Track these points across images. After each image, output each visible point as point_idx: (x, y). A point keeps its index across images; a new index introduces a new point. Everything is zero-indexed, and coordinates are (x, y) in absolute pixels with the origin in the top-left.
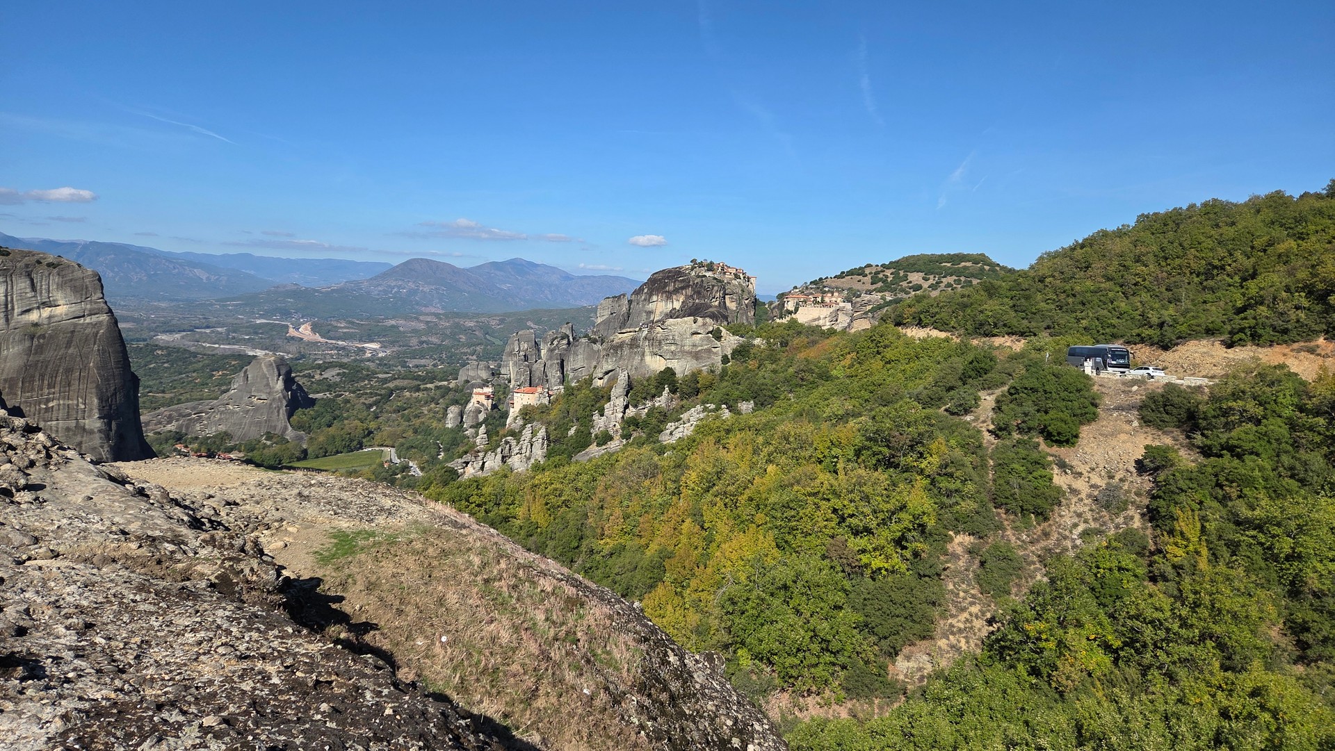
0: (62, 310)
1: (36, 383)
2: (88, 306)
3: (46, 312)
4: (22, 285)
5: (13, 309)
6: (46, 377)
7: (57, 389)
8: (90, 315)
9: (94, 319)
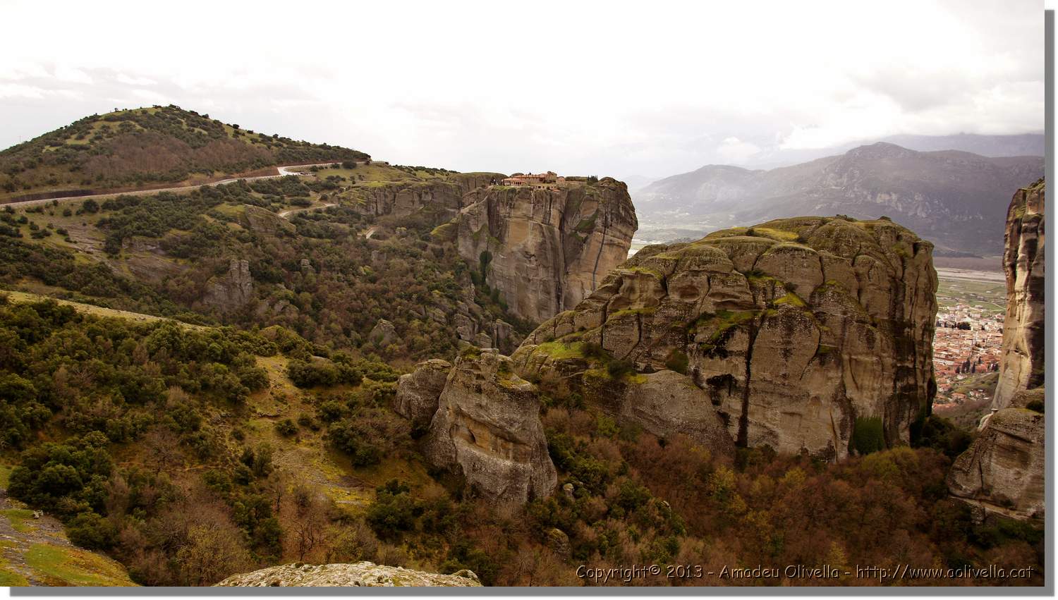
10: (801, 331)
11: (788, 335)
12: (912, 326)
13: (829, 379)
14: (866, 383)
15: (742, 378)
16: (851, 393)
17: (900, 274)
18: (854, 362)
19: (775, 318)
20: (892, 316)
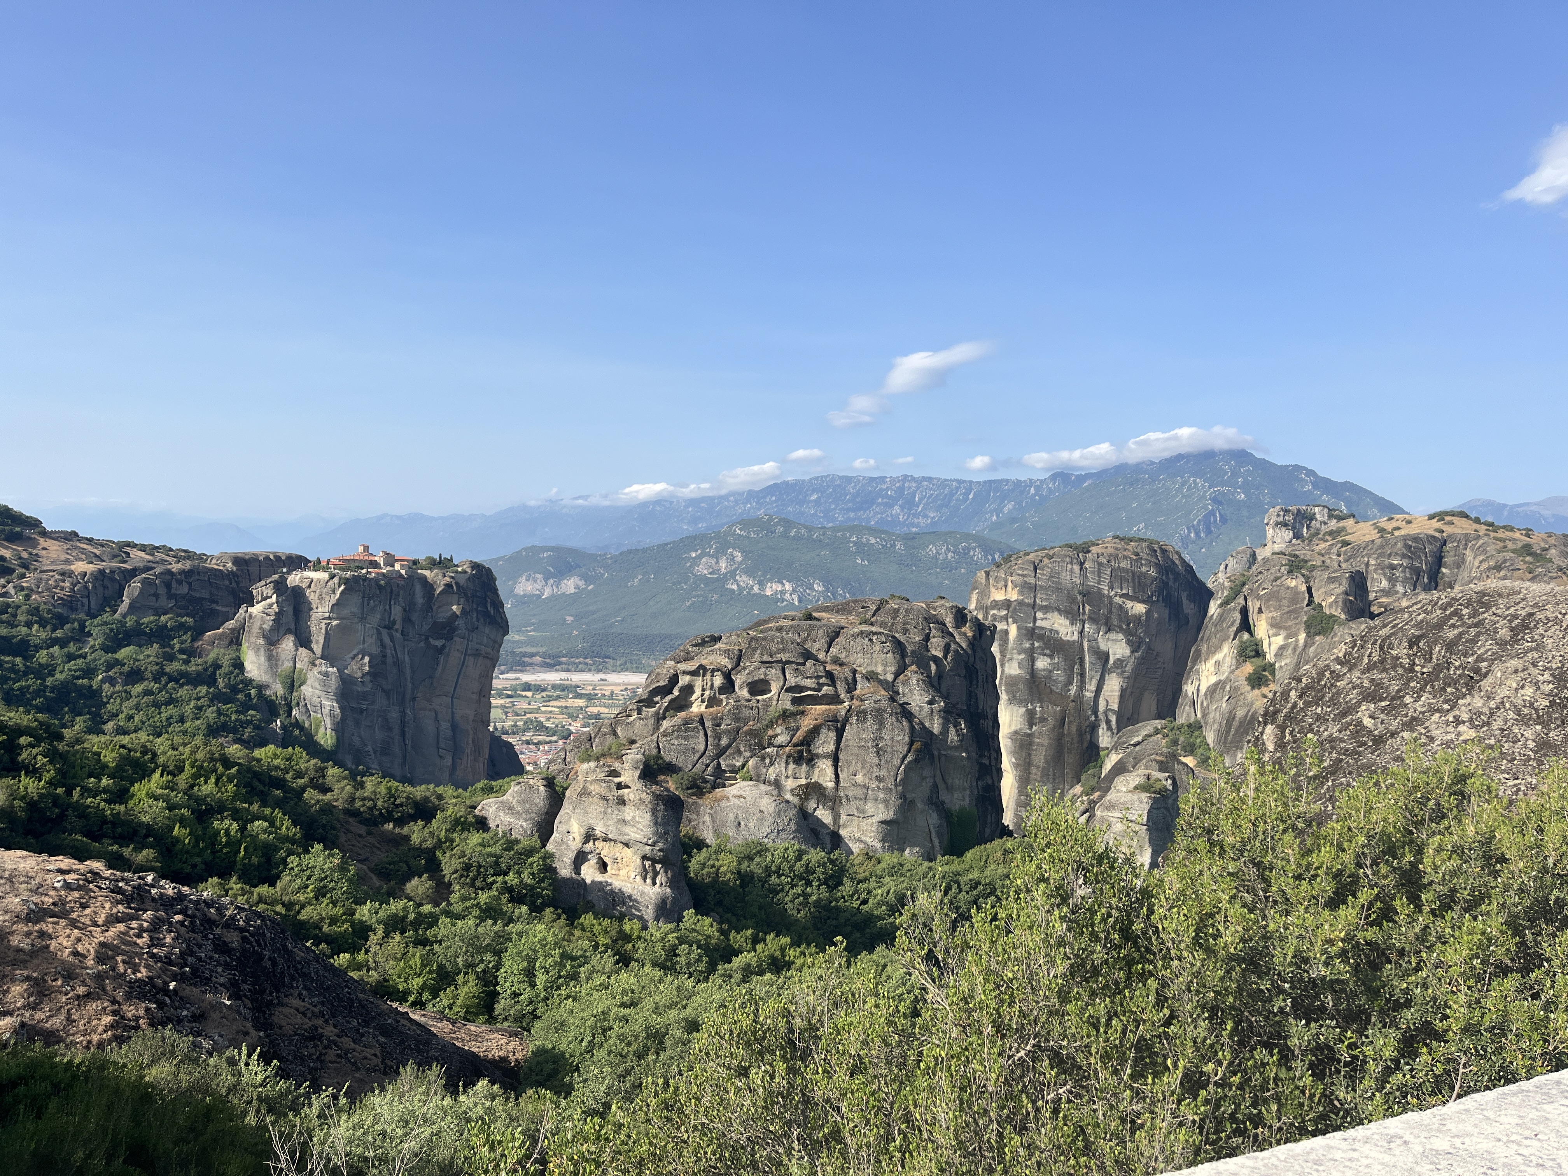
10: (892, 724)
11: (879, 729)
12: (985, 717)
13: (924, 778)
14: (957, 782)
15: (831, 785)
16: (944, 796)
17: (971, 659)
18: (943, 759)
19: (864, 712)
20: (969, 706)
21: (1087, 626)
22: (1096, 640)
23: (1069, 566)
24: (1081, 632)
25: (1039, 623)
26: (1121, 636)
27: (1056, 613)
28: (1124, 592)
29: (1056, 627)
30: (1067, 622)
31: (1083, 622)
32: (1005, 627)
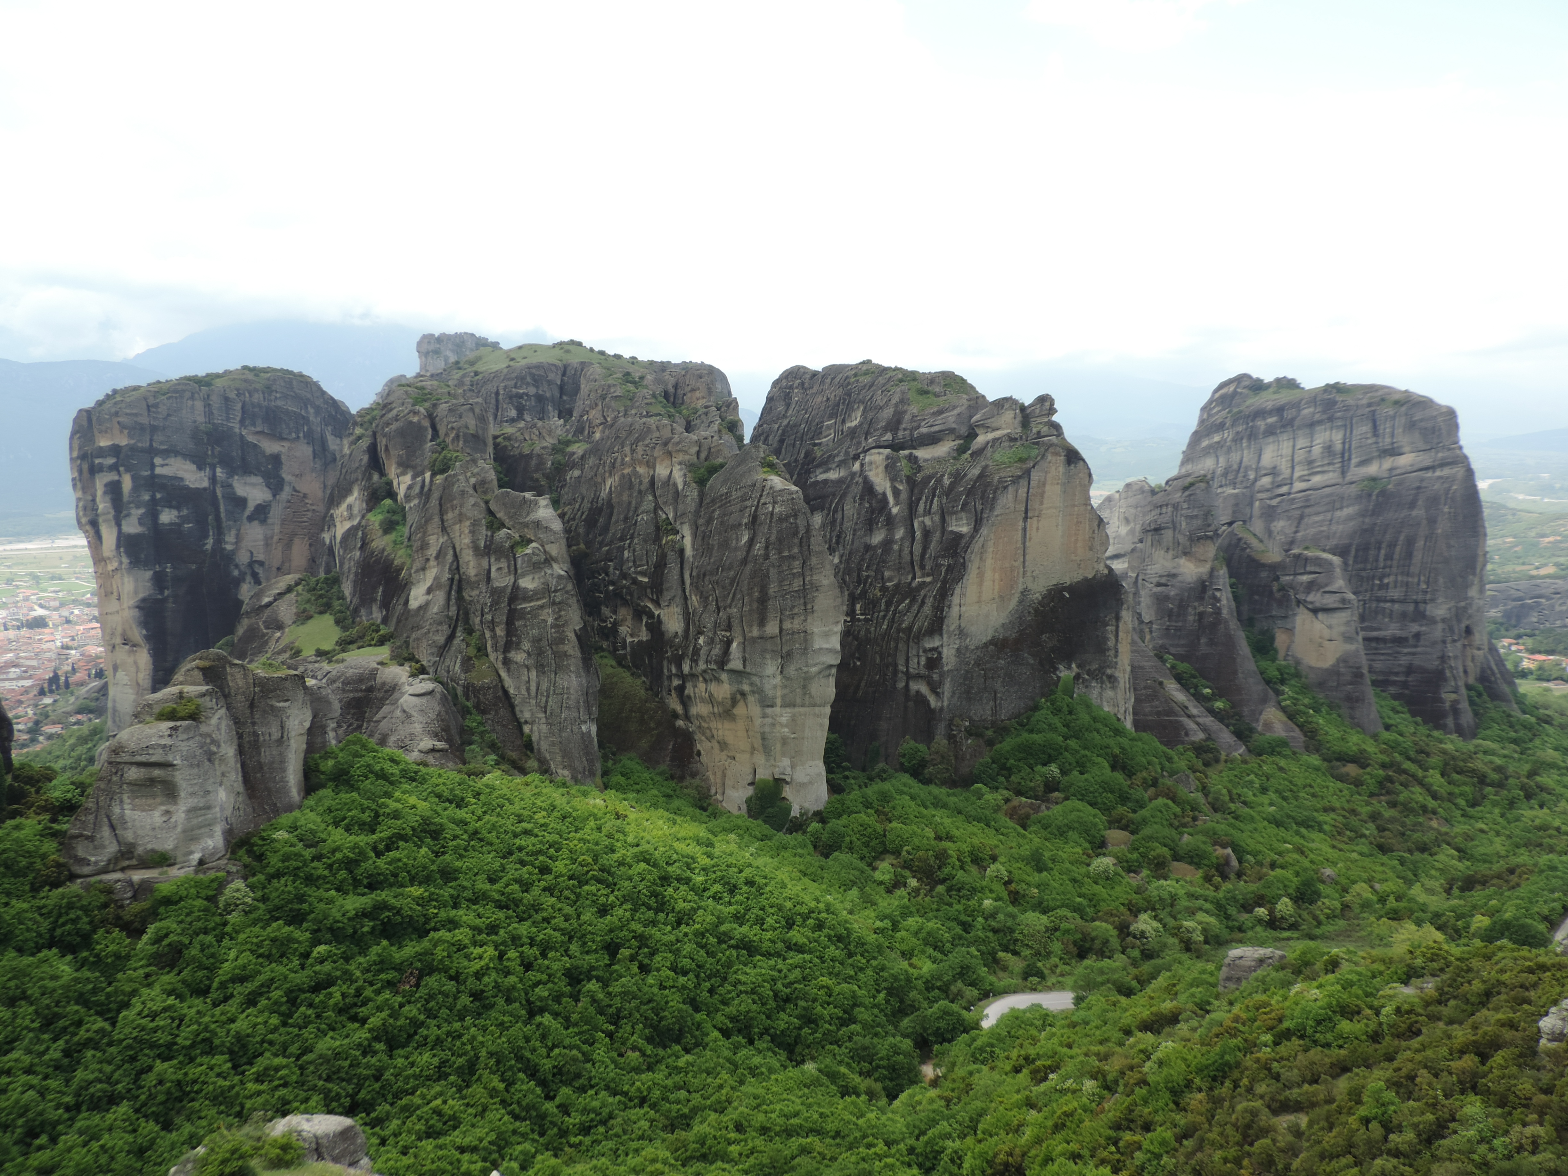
0: (1405, 460)
1: (1372, 552)
2: (1440, 455)
3: (1388, 463)
4: (1363, 429)
5: (1350, 459)
6: (1384, 545)
7: (1395, 563)
8: (1443, 465)
9: (1446, 472)
21: (219, 470)
22: (230, 486)
23: (190, 403)
24: (213, 479)
25: (158, 471)
26: (259, 480)
27: (179, 459)
28: (259, 429)
29: (181, 474)
30: (193, 467)
31: (213, 468)
32: (116, 478)
